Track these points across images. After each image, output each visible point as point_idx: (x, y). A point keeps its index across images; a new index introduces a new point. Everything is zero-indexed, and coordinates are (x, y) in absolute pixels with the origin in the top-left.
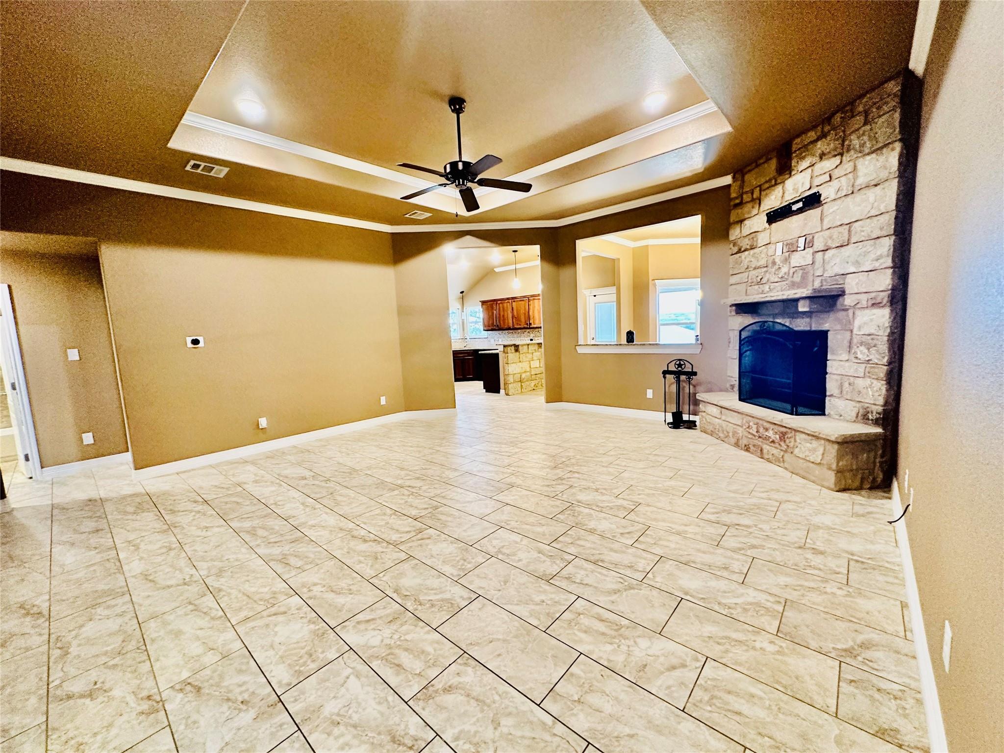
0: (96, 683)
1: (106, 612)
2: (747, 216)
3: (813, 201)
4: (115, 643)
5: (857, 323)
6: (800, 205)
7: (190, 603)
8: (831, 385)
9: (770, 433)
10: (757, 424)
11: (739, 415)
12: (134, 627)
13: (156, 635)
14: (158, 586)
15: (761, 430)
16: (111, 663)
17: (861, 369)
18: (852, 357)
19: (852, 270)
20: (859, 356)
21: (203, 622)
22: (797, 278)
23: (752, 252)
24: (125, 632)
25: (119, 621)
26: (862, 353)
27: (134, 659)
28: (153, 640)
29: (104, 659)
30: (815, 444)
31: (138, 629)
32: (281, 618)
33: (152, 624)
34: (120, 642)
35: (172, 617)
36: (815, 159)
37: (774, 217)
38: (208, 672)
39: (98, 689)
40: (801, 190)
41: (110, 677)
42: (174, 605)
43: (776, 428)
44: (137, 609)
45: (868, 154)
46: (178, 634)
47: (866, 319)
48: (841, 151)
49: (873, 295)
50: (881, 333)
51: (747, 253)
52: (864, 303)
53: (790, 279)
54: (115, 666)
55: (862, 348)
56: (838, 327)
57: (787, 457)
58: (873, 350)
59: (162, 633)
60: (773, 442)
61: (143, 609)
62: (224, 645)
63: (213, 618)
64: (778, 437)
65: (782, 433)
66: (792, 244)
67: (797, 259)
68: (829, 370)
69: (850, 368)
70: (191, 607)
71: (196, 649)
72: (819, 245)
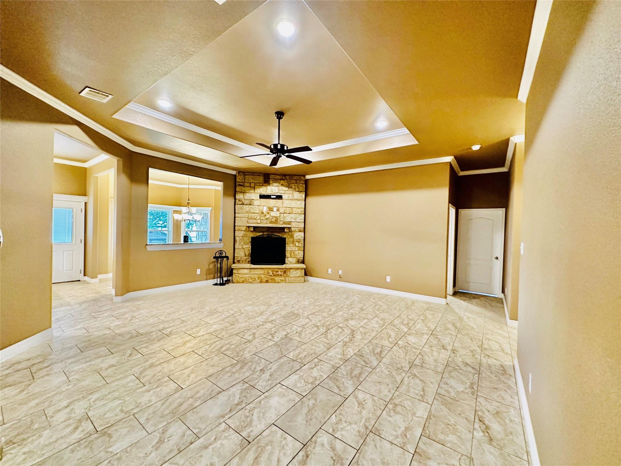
0: (465, 366)
1: (451, 390)
2: (247, 191)
3: (279, 197)
4: (454, 374)
5: (295, 236)
6: (275, 197)
7: (422, 366)
8: (288, 254)
9: (280, 273)
10: (272, 271)
11: (262, 270)
12: (445, 374)
13: (441, 365)
14: (424, 385)
15: (274, 273)
16: (459, 368)
17: (297, 248)
18: (294, 245)
19: (294, 221)
20: (297, 245)
21: (426, 358)
22: (274, 220)
23: (250, 206)
24: (449, 375)
25: (448, 381)
26: (297, 244)
27: (452, 364)
28: (443, 364)
29: (460, 371)
30: (297, 271)
31: (445, 372)
32: (409, 342)
33: (439, 370)
34: (453, 372)
35: (432, 367)
36: (279, 185)
37: (262, 197)
38: (438, 347)
39: (465, 364)
40: (274, 192)
41: (460, 364)
42: (427, 370)
43: (282, 270)
44: (440, 380)
45: (297, 191)
46: (435, 361)
47: (297, 235)
48: (289, 187)
49: (299, 229)
50: (302, 239)
51: (247, 206)
52: (297, 231)
53: (271, 220)
54: (458, 366)
55: (297, 243)
56: (289, 237)
57: (287, 278)
58: (300, 243)
59: (439, 364)
60: (281, 275)
61: (438, 379)
62: (428, 349)
63: (423, 356)
64: (283, 273)
65: (284, 271)
66: (271, 208)
67: (272, 214)
68: (286, 249)
69: (293, 249)
70: (424, 365)
71: (435, 353)
72: (282, 211)
